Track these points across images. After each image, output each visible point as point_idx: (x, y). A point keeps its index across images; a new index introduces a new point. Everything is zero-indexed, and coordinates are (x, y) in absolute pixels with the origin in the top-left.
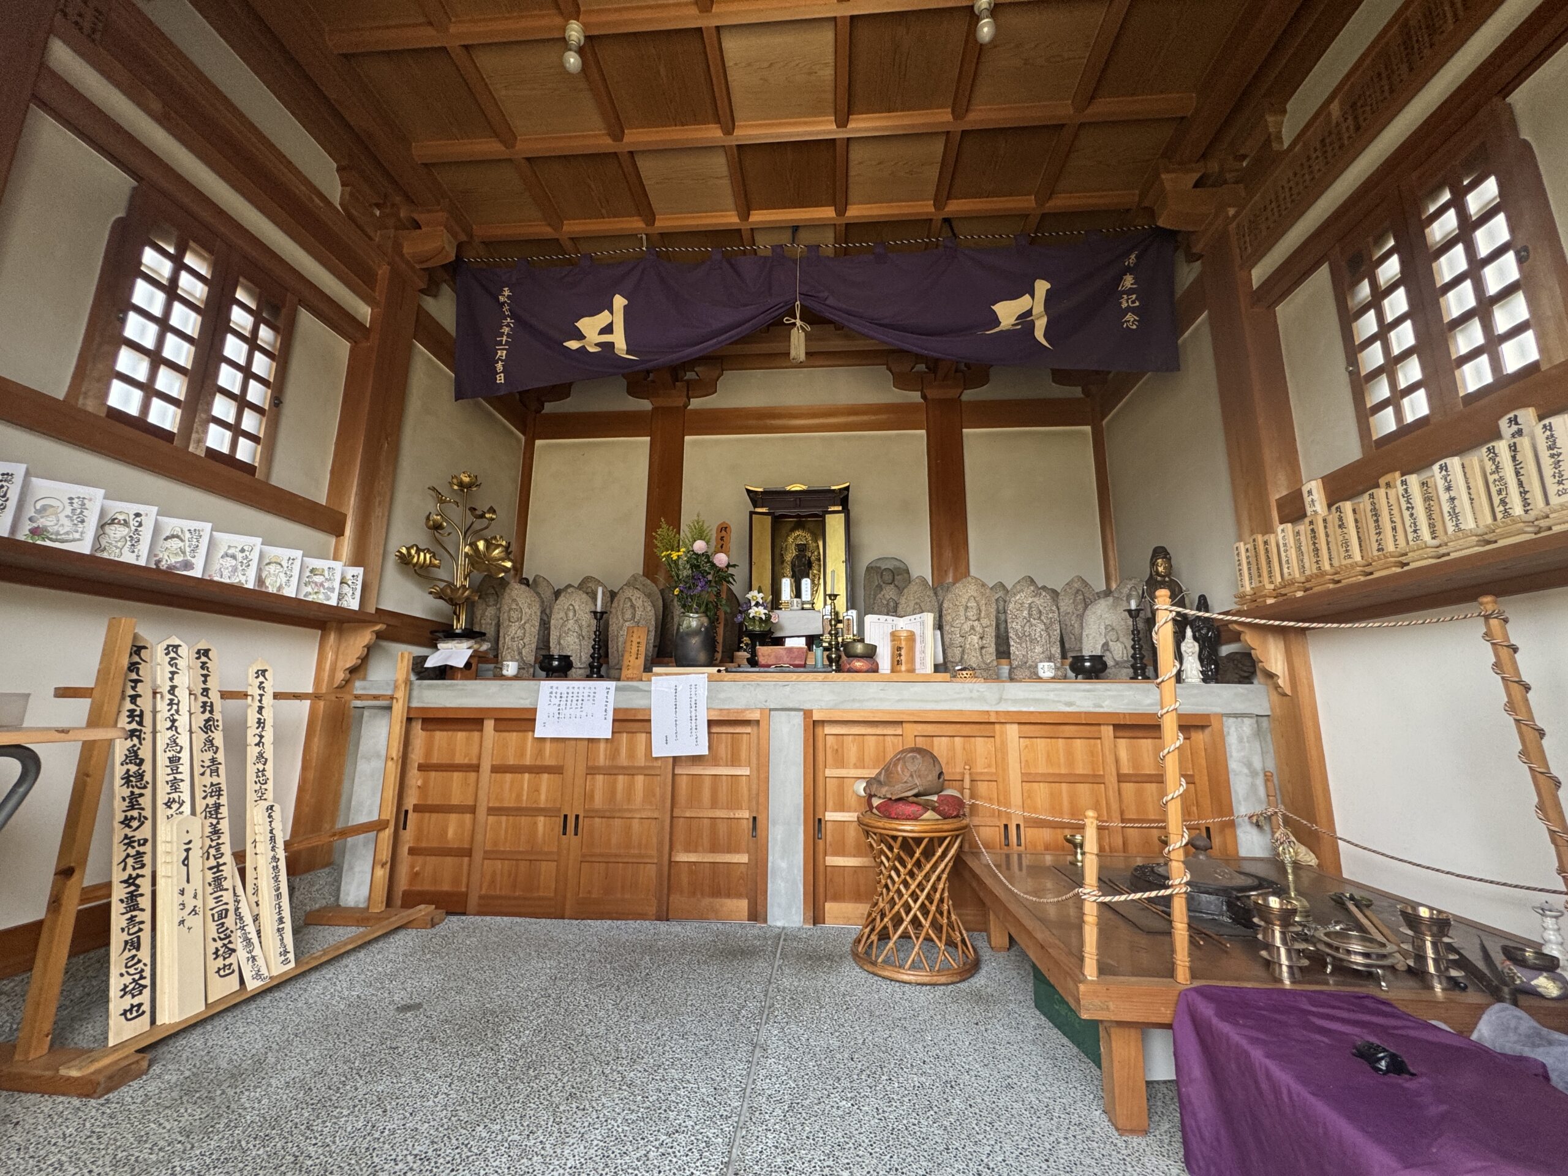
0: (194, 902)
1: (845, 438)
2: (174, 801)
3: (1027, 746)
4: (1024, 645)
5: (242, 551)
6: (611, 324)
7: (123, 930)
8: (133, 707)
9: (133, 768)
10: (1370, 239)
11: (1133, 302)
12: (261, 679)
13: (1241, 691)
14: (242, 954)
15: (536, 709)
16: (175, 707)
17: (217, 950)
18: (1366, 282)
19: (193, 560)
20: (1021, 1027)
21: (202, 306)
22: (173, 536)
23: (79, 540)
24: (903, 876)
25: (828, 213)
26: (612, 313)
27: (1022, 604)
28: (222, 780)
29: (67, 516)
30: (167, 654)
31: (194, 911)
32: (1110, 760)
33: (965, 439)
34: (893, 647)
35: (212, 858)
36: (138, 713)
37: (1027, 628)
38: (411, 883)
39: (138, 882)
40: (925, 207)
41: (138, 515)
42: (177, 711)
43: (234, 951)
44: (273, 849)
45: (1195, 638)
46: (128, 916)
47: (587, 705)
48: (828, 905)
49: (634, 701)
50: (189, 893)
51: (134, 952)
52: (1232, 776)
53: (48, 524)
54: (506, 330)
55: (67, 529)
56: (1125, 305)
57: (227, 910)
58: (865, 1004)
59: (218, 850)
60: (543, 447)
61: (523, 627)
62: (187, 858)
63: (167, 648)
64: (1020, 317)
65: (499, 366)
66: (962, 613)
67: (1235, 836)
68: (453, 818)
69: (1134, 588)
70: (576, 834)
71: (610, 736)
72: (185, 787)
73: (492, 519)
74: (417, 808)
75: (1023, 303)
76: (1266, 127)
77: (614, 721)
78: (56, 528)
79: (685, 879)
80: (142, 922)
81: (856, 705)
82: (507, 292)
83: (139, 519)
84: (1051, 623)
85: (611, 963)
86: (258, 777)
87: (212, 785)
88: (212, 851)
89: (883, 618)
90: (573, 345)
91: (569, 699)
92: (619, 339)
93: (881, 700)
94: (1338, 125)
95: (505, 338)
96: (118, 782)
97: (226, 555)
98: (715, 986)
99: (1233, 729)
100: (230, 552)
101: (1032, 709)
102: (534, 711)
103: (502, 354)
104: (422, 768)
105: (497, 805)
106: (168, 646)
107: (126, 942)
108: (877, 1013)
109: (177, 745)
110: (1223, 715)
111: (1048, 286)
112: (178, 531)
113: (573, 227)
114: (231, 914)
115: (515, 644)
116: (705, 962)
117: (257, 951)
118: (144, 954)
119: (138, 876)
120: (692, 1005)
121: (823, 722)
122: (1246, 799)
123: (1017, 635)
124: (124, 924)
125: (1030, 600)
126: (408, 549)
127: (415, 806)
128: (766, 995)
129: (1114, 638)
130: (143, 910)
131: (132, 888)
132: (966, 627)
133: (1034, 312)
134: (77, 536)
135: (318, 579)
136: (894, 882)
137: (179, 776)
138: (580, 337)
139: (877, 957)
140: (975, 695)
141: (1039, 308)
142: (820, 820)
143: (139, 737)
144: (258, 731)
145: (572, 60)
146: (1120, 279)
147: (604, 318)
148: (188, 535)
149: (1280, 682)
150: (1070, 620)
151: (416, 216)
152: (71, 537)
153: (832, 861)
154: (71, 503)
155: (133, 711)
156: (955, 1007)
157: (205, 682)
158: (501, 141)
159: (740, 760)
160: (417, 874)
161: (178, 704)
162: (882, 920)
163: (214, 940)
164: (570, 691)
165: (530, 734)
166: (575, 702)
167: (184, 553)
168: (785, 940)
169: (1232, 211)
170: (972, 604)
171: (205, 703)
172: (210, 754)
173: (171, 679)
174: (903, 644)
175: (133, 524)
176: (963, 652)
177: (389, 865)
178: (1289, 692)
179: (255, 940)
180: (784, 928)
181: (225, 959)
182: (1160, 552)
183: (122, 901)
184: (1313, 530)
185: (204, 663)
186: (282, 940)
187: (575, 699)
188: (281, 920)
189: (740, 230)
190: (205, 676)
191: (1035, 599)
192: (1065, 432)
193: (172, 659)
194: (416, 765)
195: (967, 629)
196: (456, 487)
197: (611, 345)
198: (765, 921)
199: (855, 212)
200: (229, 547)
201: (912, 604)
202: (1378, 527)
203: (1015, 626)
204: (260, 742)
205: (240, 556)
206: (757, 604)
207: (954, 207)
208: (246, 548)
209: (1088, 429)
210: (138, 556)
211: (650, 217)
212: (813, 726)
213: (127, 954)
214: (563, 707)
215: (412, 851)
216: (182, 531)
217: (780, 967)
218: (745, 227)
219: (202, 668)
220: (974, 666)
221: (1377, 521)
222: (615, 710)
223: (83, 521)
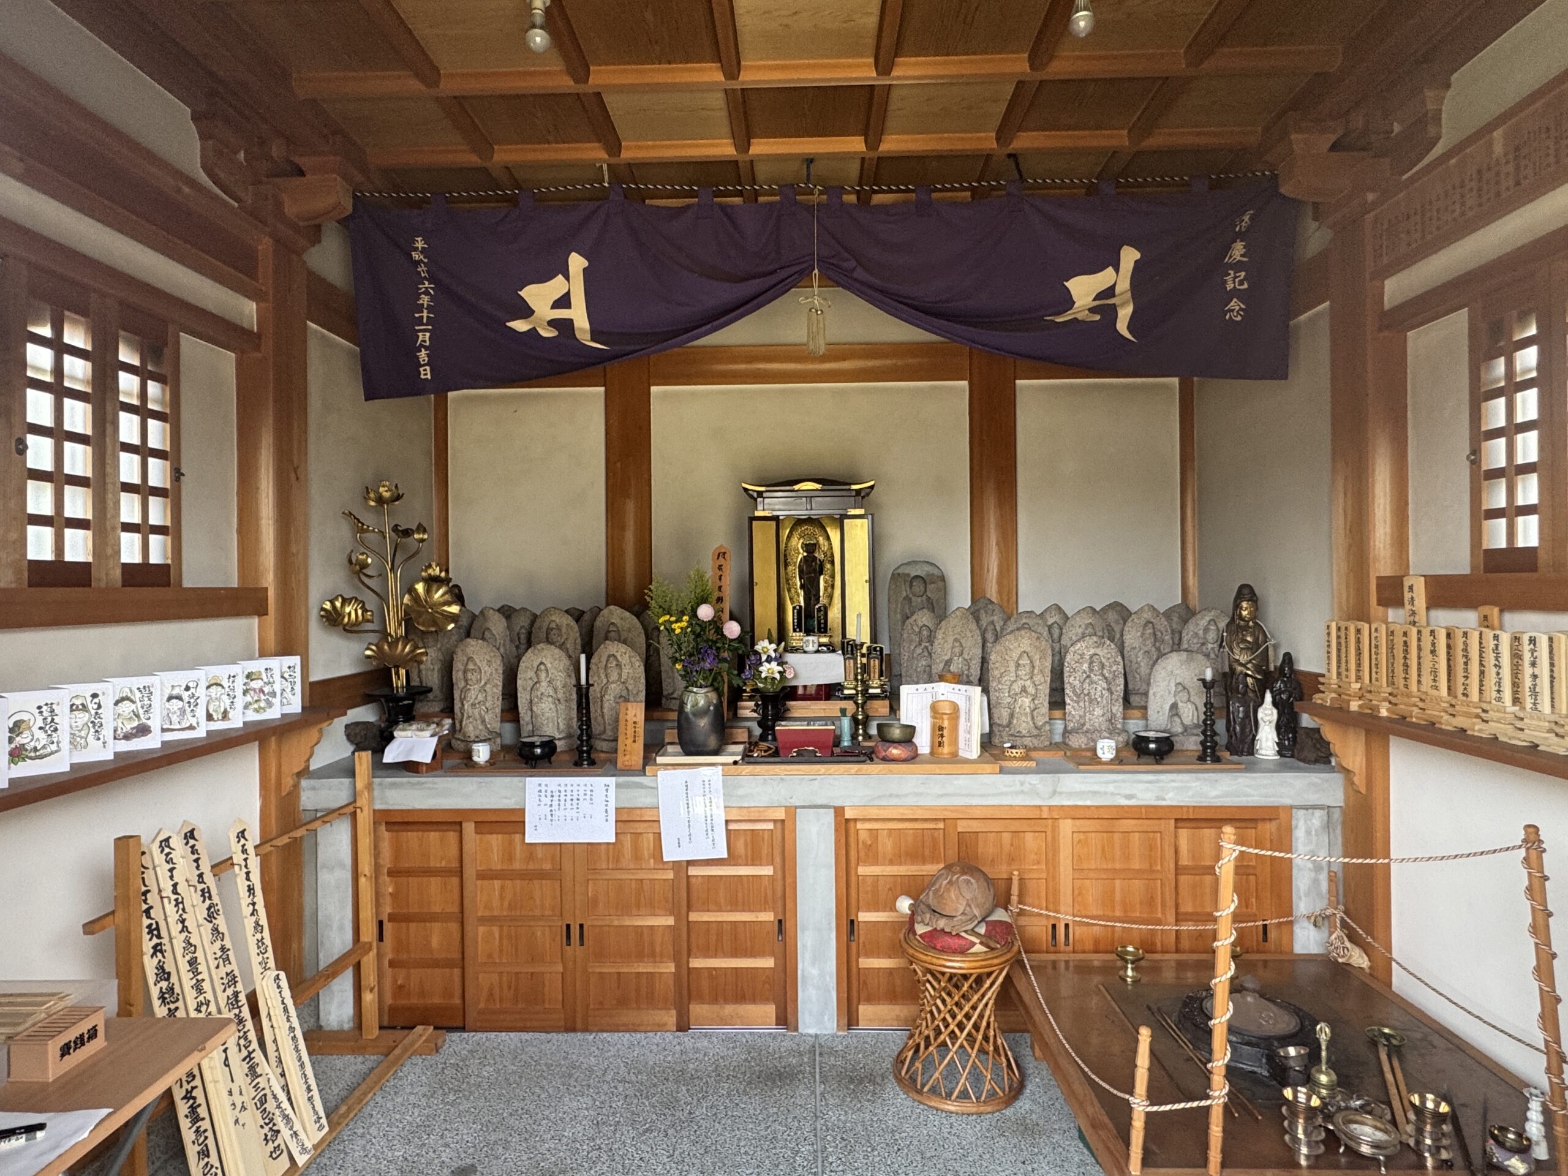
0: (242, 1099)
1: (863, 391)
2: (202, 1004)
3: (1080, 841)
4: (1082, 704)
5: (187, 688)
6: (568, 294)
7: (194, 1143)
8: (149, 921)
9: (164, 984)
10: (1515, 313)
11: (1241, 283)
12: (243, 841)
13: (1316, 780)
14: (285, 1133)
15: (524, 810)
16: (181, 906)
17: (266, 1135)
18: (1502, 360)
19: (149, 723)
20: (1065, 1164)
21: (89, 390)
22: (123, 699)
23: (56, 752)
24: (949, 1007)
25: (856, 144)
26: (567, 278)
27: (1082, 655)
28: (234, 966)
29: (41, 728)
30: (162, 852)
31: (243, 1108)
32: (1169, 853)
33: (1018, 394)
34: (933, 726)
35: (243, 1049)
36: (154, 926)
37: (1086, 685)
38: (395, 996)
39: (194, 1094)
40: (986, 140)
41: (95, 696)
42: (184, 910)
43: (278, 1132)
44: (288, 1020)
45: (1275, 704)
46: (194, 1129)
47: (584, 805)
48: (861, 1008)
49: (639, 799)
50: (236, 1091)
51: (206, 1160)
52: (1295, 872)
53: (25, 741)
54: (425, 300)
55: (43, 742)
56: (1230, 286)
57: (265, 1095)
58: (915, 1142)
59: (246, 1039)
60: (459, 401)
61: (483, 690)
62: (226, 1059)
63: (161, 846)
64: (1099, 296)
65: (423, 355)
66: (1012, 668)
67: (1292, 933)
68: (436, 927)
69: (1213, 621)
70: (582, 944)
71: (613, 840)
72: (206, 986)
73: (422, 540)
74: (392, 918)
75: (1105, 278)
76: (1424, 103)
77: (616, 821)
78: (32, 744)
79: (705, 984)
80: (205, 1131)
81: (894, 802)
82: (420, 244)
83: (96, 700)
84: (1115, 677)
85: (647, 1098)
86: (259, 947)
87: (227, 974)
88: (242, 1042)
89: (921, 687)
90: (520, 326)
91: (562, 798)
92: (579, 315)
93: (921, 794)
94: (1498, 163)
95: (425, 314)
96: (156, 1003)
97: (170, 698)
98: (763, 1126)
99: (1301, 823)
100: (175, 692)
101: (1088, 803)
102: (522, 811)
103: (424, 337)
104: (390, 873)
105: (487, 913)
106: (161, 842)
107: (199, 1153)
108: (928, 1155)
109: (191, 945)
110: (1291, 807)
111: (1137, 255)
112: (126, 692)
113: (505, 155)
114: (269, 1097)
115: (476, 711)
116: (745, 1093)
117: (297, 1127)
118: (214, 1159)
119: (193, 1088)
120: (746, 1153)
121: (855, 820)
122: (1307, 895)
123: (1074, 692)
124: (193, 1137)
125: (1092, 651)
126: (332, 602)
127: (389, 914)
128: (815, 1136)
129: (1185, 699)
130: (203, 1119)
131: (191, 1101)
132: (1017, 688)
133: (1118, 290)
134: (54, 747)
135: (256, 684)
136: (939, 1011)
137: (200, 977)
138: (526, 312)
139: (923, 1086)
140: (1026, 788)
141: (1124, 284)
142: (852, 922)
143: (161, 951)
144: (249, 900)
145: (538, 39)
146: (1228, 248)
147: (556, 286)
148: (138, 695)
149: (1356, 780)
150: (1137, 657)
151: (297, 160)
152: (49, 750)
153: (866, 963)
154: (41, 713)
155: (151, 925)
156: (1002, 1142)
157: (198, 867)
158: (417, 75)
159: (761, 859)
160: (401, 987)
161: (182, 902)
162: (927, 1048)
163: (262, 1127)
164: (562, 789)
165: (518, 837)
166: (569, 802)
167: (138, 716)
168: (821, 1054)
169: (1370, 197)
170: (1025, 661)
171: (203, 890)
172: (218, 944)
173: (171, 877)
174: (946, 724)
175: (92, 707)
176: (1012, 716)
177: (376, 989)
178: (1363, 791)
179: (292, 1115)
180: (817, 1036)
181: (273, 1142)
182: (1246, 592)
183: (186, 1116)
184: (1405, 642)
185: (193, 847)
186: (313, 1108)
187: (569, 798)
188: (309, 1090)
189: (736, 162)
190: (196, 861)
191: (1098, 651)
192: (1143, 385)
193: (168, 854)
194: (386, 871)
195: (1018, 690)
196: (372, 503)
197: (569, 323)
198: (796, 1029)
199: (891, 144)
200: (173, 686)
201: (951, 639)
202: (1466, 670)
203: (1072, 681)
204: (254, 910)
205: (186, 695)
206: (769, 660)
207: (1024, 141)
208: (190, 685)
209: (1175, 381)
210: (104, 743)
211: (614, 146)
212: (844, 825)
213: (202, 1163)
214: (555, 807)
215: (392, 964)
216: (131, 691)
217: (822, 1094)
218: (741, 158)
219: (193, 853)
220: (1024, 732)
221: (1466, 663)
222: (618, 810)
223: (56, 730)
